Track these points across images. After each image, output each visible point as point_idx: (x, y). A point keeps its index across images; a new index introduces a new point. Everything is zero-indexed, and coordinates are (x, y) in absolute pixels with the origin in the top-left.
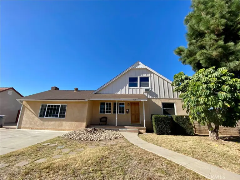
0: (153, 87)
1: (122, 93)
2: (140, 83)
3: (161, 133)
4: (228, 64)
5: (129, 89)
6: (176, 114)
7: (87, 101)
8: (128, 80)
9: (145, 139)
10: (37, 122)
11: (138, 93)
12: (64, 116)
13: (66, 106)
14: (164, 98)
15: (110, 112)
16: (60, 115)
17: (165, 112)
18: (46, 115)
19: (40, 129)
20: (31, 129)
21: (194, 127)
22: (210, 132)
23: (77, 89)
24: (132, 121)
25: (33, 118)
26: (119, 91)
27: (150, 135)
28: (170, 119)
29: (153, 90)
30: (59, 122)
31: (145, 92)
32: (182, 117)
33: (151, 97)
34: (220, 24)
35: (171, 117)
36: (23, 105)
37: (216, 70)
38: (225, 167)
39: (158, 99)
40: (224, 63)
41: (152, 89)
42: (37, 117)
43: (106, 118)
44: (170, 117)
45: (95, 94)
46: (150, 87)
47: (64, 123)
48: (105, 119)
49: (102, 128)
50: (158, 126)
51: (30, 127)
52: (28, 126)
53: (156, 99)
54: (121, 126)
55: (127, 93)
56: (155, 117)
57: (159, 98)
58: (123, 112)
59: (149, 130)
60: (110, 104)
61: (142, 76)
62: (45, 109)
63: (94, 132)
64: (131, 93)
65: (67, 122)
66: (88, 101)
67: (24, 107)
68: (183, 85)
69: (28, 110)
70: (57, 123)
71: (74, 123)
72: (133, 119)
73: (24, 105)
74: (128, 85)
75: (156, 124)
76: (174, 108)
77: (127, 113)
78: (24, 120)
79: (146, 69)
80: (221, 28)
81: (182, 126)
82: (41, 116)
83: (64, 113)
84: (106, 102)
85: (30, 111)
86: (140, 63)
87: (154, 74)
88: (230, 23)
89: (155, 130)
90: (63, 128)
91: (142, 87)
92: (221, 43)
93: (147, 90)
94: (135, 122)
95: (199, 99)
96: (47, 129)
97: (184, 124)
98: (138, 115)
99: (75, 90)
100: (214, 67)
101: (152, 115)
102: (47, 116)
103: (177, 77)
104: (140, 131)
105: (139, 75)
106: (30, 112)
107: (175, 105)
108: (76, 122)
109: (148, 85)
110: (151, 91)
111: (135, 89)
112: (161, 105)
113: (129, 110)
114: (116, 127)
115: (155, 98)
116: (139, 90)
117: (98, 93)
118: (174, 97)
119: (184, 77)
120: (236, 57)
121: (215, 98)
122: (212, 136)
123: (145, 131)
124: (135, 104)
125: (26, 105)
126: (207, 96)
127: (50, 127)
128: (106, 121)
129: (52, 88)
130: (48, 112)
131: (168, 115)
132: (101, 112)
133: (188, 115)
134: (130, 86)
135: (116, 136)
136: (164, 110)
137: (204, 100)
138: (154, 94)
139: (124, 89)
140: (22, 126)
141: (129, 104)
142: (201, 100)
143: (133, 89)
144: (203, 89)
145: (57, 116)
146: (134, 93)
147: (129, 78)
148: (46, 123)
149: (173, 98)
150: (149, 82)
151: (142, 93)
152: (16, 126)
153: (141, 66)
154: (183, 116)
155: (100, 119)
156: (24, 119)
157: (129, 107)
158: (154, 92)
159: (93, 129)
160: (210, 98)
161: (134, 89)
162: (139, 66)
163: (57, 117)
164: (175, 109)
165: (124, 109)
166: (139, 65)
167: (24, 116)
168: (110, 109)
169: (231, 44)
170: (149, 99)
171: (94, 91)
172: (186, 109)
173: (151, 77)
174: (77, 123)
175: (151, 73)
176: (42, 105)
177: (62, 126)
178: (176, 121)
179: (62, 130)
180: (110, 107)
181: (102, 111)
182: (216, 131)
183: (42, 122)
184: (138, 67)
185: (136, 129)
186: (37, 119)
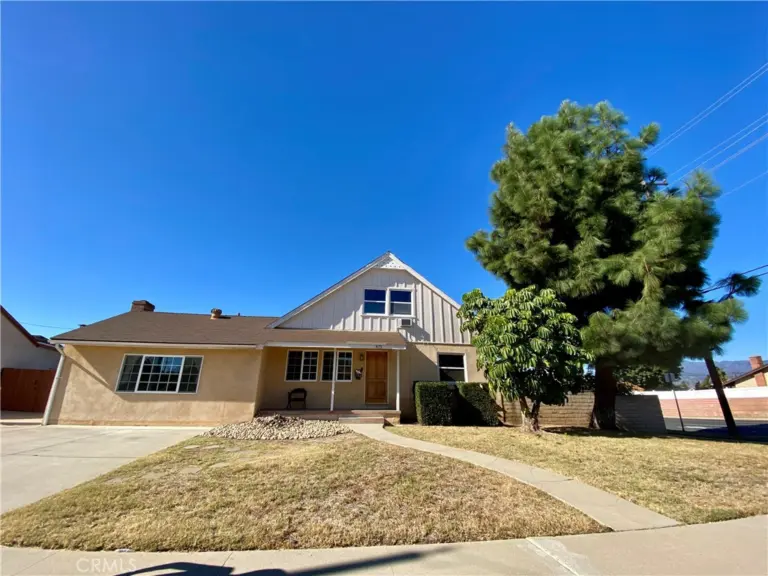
0: (420, 316)
1: (347, 328)
2: (392, 305)
3: (433, 420)
4: (558, 284)
5: (364, 318)
6: (467, 381)
7: (261, 347)
8: (362, 295)
9: (401, 433)
10: (112, 404)
11: (386, 329)
12: (193, 388)
13: (200, 359)
14: (442, 342)
15: (313, 377)
16: (181, 385)
17: (444, 376)
18: (140, 384)
19: (122, 424)
20: (93, 424)
21: (503, 410)
22: (523, 416)
23: (218, 313)
24: (368, 399)
25: (99, 394)
26: (339, 322)
27: (410, 427)
28: (452, 391)
29: (420, 324)
30: (180, 403)
31: (403, 327)
32: (475, 385)
33: (414, 339)
34: (545, 206)
35: (455, 386)
36: (66, 357)
37: (536, 293)
38: (517, 459)
39: (430, 344)
40: (550, 281)
41: (417, 319)
42: (112, 389)
43: (302, 391)
44: (452, 388)
45: (276, 328)
46: (413, 315)
47: (194, 405)
48: (301, 395)
49: (298, 415)
50: (426, 405)
51: (89, 418)
52: (81, 416)
53: (426, 344)
54: (344, 410)
55: (359, 329)
56: (421, 387)
57: (432, 341)
58: (348, 377)
59: (407, 418)
60: (315, 354)
61: (395, 288)
62: (136, 369)
63: (280, 425)
64: (368, 328)
65: (203, 403)
66: (265, 347)
67: (68, 362)
68: (478, 317)
69: (82, 372)
70: (174, 405)
71: (221, 405)
72: (371, 394)
73: (68, 355)
74: (362, 307)
75: (421, 401)
76: (462, 366)
77: (358, 377)
78: (69, 399)
79: (406, 271)
80: (548, 214)
81: (476, 405)
82: (122, 387)
83: (194, 379)
84: (304, 351)
85: (90, 373)
86: (392, 256)
87: (423, 284)
88: (563, 208)
89: (419, 418)
90: (191, 419)
91: (395, 315)
92: (546, 243)
93: (405, 323)
94: (377, 399)
95: (502, 350)
96: (143, 422)
97: (479, 400)
98: (385, 384)
99: (213, 315)
100: (533, 287)
101: (415, 382)
102: (142, 387)
103: (468, 300)
104: (388, 419)
105: (390, 285)
106: (89, 376)
107: (465, 358)
108: (227, 403)
109: (407, 310)
110: (415, 325)
111: (370, 319)
112: (434, 359)
113: (361, 370)
114: (332, 412)
115: (422, 341)
116: (387, 321)
117: (286, 326)
118: (463, 341)
119: (480, 302)
120: (570, 273)
121: (525, 351)
122: (526, 422)
123: (398, 419)
124: (378, 358)
125: (74, 358)
126: (514, 346)
127: (151, 418)
128: (303, 400)
129: (136, 304)
130: (144, 378)
131: (449, 383)
132: (289, 378)
133: (487, 381)
134: (367, 310)
135: (337, 430)
136: (441, 370)
137: (510, 352)
138: (421, 333)
139: (352, 316)
140: (62, 416)
141: (362, 355)
142: (504, 351)
143: (373, 318)
144: (507, 331)
145: (172, 388)
146: (377, 329)
147: (366, 290)
148: (140, 406)
149: (451, 342)
150: (412, 303)
151: (394, 330)
152: (42, 417)
153: (395, 263)
154: (478, 384)
155: (290, 394)
156: (67, 396)
157: (364, 364)
158: (421, 326)
159: (276, 418)
160: (517, 349)
161: (376, 317)
162: (390, 263)
163: (174, 389)
164: (465, 368)
165: (349, 369)
166: (389, 260)
167: (67, 388)
168: (314, 369)
169: (563, 247)
170: (411, 346)
171: (277, 319)
172: (484, 368)
173: (416, 291)
174: (232, 406)
175: (418, 282)
176: (128, 358)
177: (187, 413)
178: (464, 395)
179: (188, 424)
180: (314, 362)
181: (293, 374)
182: (534, 414)
183: (127, 403)
184: (388, 266)
185: (378, 414)
186: (110, 396)
